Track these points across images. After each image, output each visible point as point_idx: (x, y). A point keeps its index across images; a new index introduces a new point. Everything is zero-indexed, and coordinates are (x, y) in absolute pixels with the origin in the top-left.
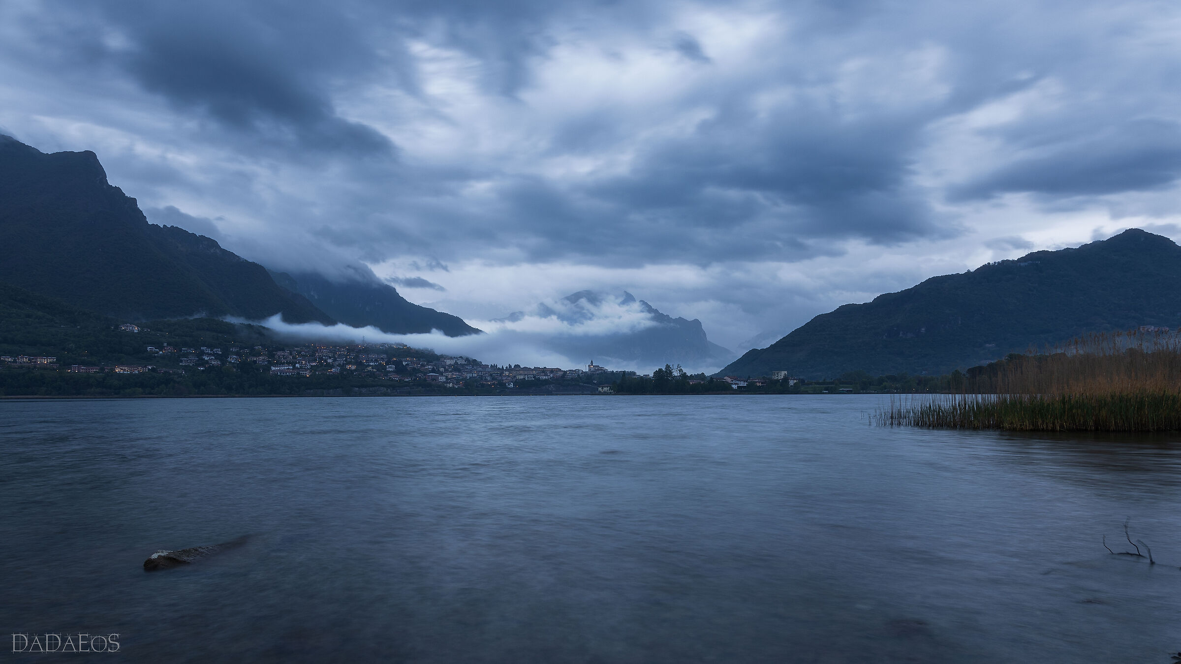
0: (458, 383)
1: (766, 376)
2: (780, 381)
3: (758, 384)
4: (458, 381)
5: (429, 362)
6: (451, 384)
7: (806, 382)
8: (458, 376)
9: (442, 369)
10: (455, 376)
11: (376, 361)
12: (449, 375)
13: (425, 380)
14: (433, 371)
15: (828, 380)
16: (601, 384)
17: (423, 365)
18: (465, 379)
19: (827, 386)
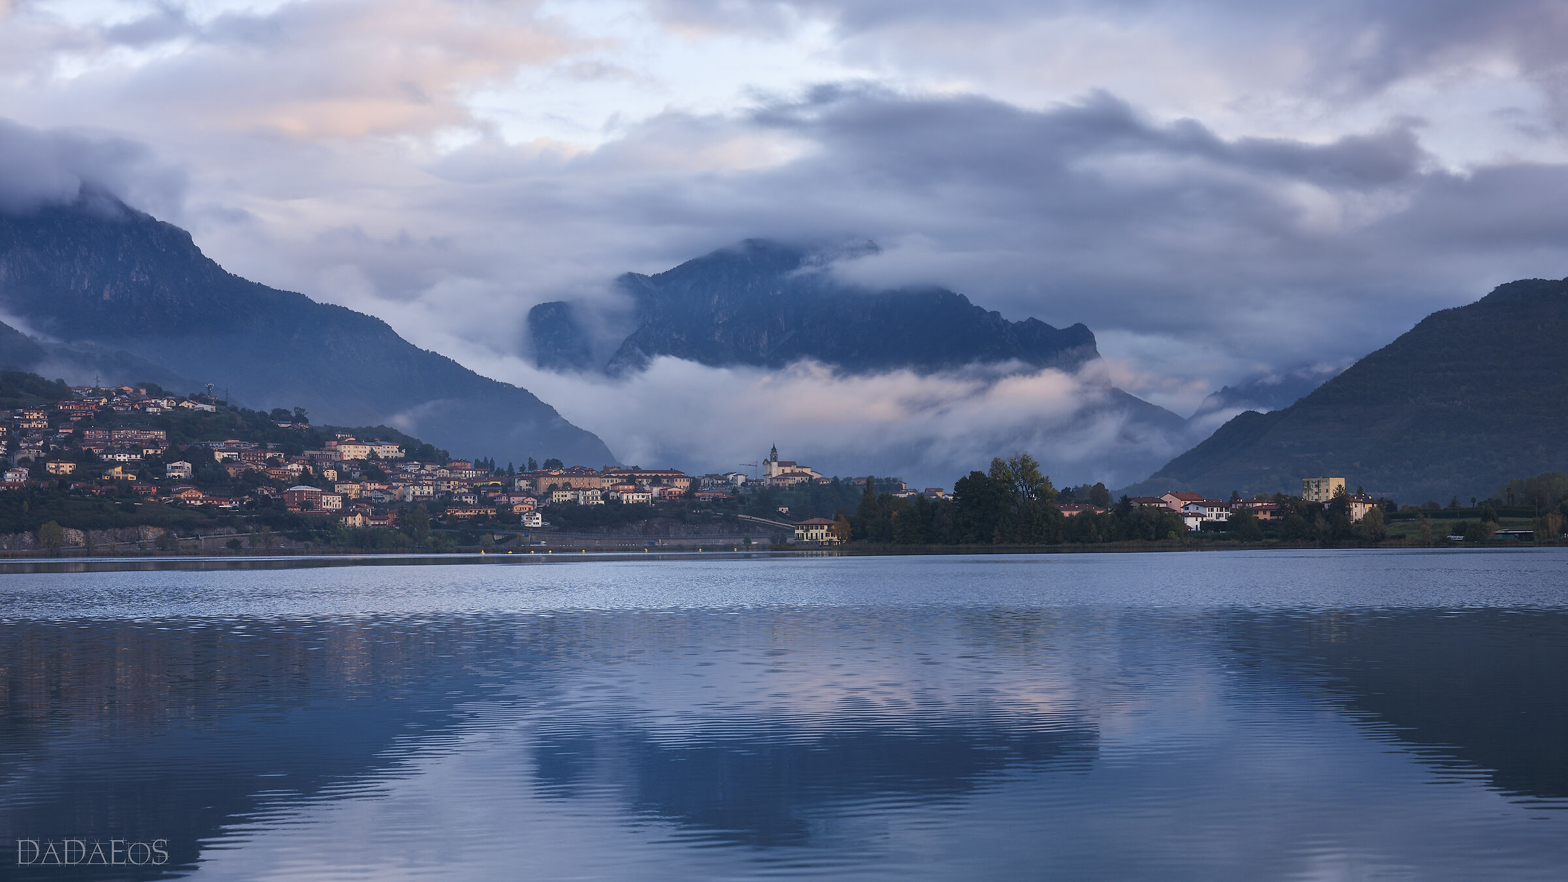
0: (377, 515)
1: (1283, 493)
2: (1326, 506)
3: (1261, 516)
4: (380, 510)
5: (292, 453)
6: (359, 516)
7: (1399, 507)
8: (379, 495)
9: (331, 474)
10: (369, 494)
11: (135, 449)
12: (353, 490)
13: (281, 506)
14: (305, 479)
15: (1466, 504)
16: (801, 515)
17: (273, 463)
18: (400, 505)
19: (1461, 520)
